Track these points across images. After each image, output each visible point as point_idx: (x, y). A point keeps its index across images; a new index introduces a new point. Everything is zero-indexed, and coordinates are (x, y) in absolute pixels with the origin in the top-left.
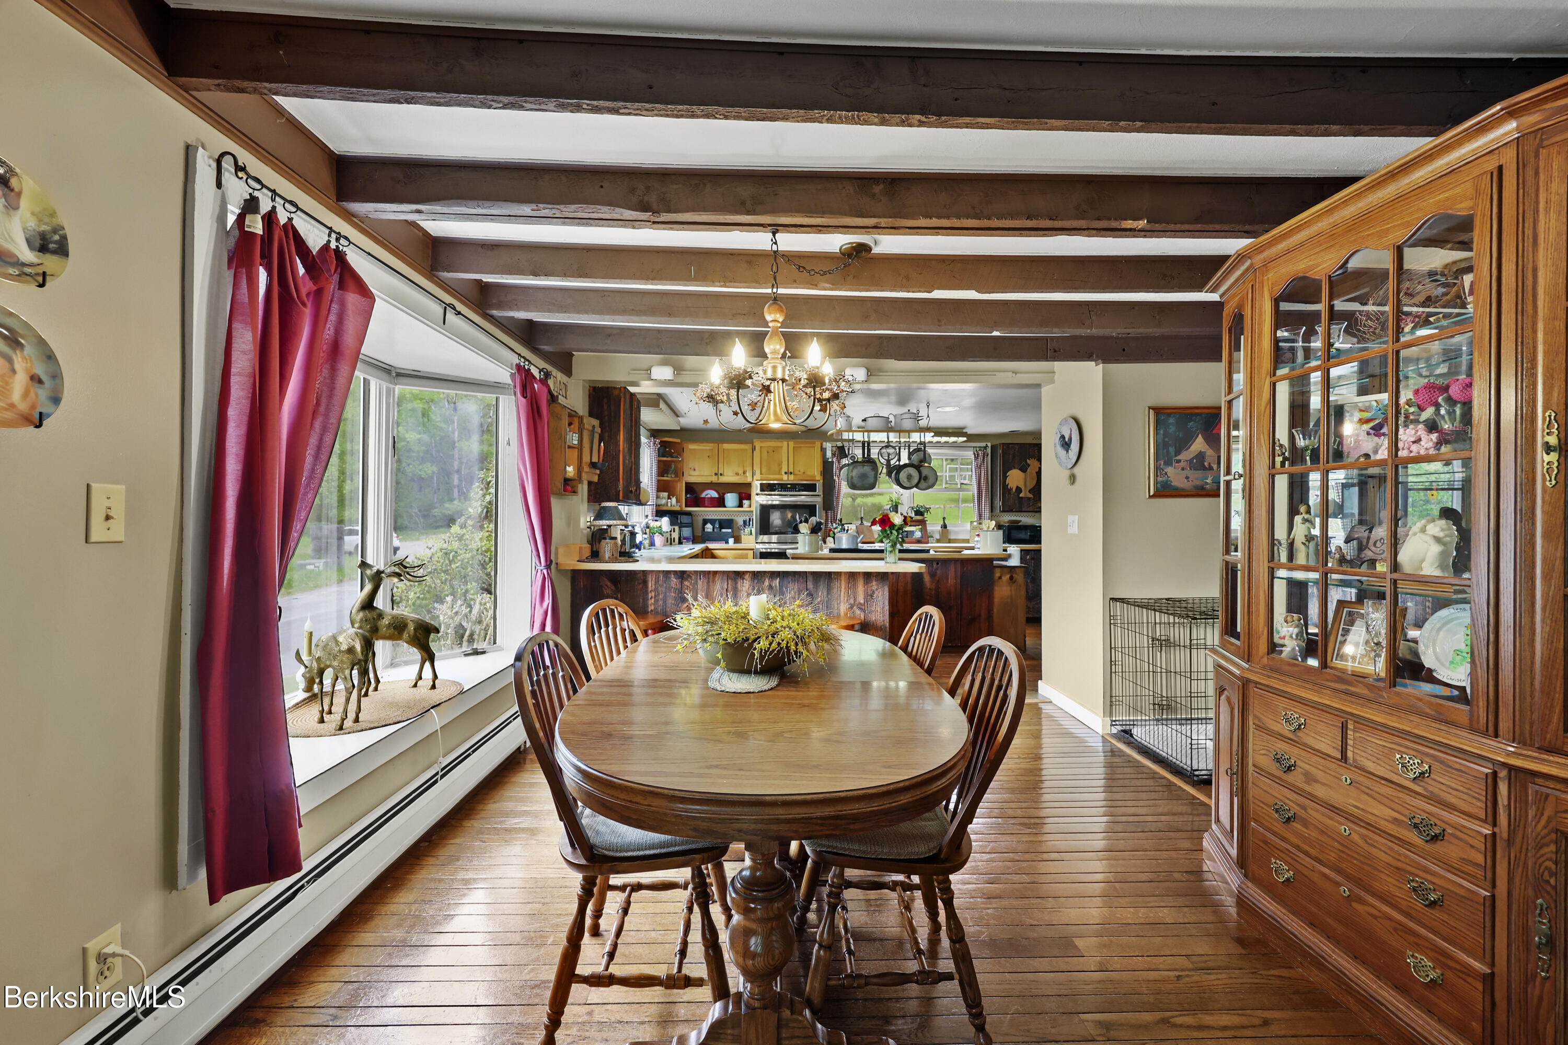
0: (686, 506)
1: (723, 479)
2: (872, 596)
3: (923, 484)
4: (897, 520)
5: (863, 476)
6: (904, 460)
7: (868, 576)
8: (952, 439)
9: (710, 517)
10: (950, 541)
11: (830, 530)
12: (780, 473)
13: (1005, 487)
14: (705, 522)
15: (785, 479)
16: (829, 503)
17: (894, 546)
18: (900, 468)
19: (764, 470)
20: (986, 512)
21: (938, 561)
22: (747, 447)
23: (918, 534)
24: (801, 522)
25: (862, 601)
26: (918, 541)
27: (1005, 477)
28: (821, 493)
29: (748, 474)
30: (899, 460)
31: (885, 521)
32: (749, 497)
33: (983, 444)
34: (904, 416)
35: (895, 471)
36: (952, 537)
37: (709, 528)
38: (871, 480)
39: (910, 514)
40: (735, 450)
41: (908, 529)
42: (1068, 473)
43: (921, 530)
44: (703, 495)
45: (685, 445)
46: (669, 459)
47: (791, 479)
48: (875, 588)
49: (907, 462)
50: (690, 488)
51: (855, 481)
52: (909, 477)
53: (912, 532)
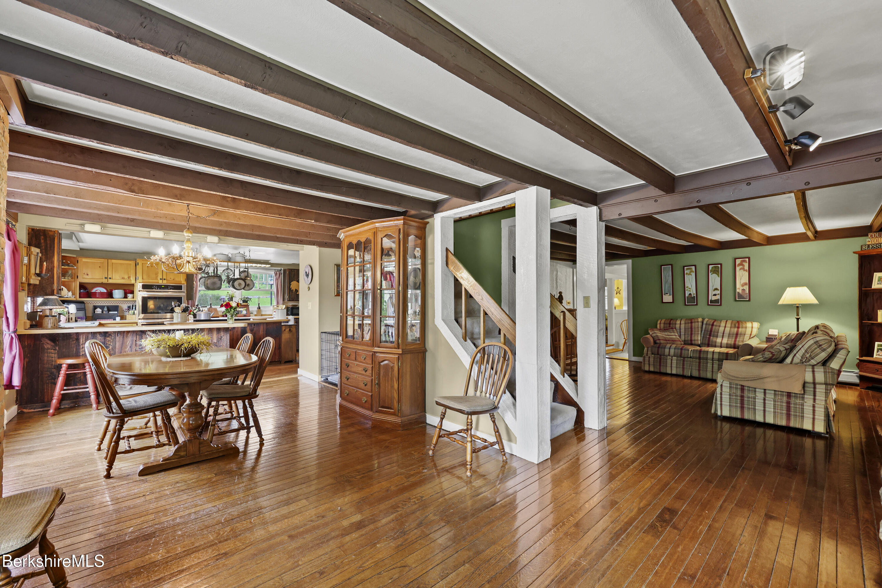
0: (80, 297)
1: (110, 281)
2: (221, 339)
3: (247, 288)
4: (233, 304)
5: (214, 283)
6: (237, 276)
7: (219, 330)
8: (263, 266)
9: (99, 304)
10: (262, 315)
11: (191, 311)
12: (156, 278)
13: (290, 289)
14: (95, 307)
15: (160, 282)
16: (190, 296)
17: (232, 316)
18: (235, 280)
19: (145, 277)
20: (281, 301)
21: (255, 324)
22: (132, 263)
23: (244, 312)
24: (176, 306)
25: (216, 342)
26: (245, 316)
27: (290, 285)
28: (185, 291)
29: (131, 278)
30: (234, 276)
31: (228, 306)
32: (132, 292)
33: (279, 269)
34: (237, 255)
35: (232, 281)
36: (263, 313)
37: (99, 311)
38: (218, 285)
39: (240, 302)
40: (121, 264)
41: (238, 309)
42: (307, 286)
43: (246, 310)
44: (94, 291)
45: (79, 259)
46: (66, 267)
47: (165, 282)
48: (222, 335)
49: (239, 277)
50: (82, 286)
51: (209, 285)
52: (240, 284)
53: (241, 311)
